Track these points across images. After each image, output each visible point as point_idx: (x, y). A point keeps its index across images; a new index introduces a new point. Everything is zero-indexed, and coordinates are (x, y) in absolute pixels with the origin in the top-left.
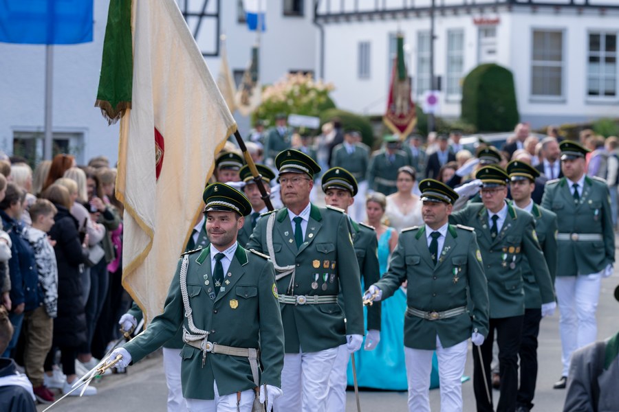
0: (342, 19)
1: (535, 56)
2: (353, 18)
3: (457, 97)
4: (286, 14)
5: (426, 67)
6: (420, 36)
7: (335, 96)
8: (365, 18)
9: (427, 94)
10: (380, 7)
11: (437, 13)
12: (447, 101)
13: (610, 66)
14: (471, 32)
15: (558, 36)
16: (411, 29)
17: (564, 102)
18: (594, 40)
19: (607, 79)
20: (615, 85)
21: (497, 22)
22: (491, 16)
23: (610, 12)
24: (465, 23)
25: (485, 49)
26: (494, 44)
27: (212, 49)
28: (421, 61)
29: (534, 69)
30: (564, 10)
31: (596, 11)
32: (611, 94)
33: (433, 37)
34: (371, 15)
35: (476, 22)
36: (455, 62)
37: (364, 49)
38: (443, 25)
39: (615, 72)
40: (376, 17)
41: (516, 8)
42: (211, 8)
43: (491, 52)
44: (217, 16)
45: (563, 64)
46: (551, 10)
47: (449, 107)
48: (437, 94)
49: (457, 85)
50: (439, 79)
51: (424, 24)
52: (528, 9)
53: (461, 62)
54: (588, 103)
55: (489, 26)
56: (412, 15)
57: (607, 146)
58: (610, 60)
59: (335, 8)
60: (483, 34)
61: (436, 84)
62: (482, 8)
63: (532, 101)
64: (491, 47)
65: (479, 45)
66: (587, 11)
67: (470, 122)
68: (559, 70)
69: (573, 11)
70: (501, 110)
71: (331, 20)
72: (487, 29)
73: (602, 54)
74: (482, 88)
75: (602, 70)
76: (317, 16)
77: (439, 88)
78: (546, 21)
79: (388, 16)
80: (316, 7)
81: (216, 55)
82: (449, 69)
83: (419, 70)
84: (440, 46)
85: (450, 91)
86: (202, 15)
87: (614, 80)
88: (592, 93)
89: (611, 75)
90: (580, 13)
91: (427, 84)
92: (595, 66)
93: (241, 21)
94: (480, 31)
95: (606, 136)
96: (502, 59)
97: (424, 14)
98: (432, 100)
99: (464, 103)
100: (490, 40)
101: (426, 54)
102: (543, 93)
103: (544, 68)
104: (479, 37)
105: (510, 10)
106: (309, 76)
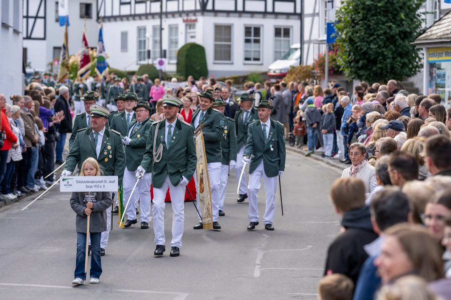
0: (112, 19)
1: (216, 40)
2: (118, 19)
3: (175, 61)
4: (82, 17)
5: (158, 45)
6: (154, 28)
7: (108, 61)
8: (124, 19)
9: (159, 59)
10: (133, 13)
11: (163, 16)
12: (169, 64)
13: (257, 45)
14: (182, 27)
15: (229, 28)
16: (150, 24)
17: (232, 64)
18: (248, 30)
19: (254, 51)
20: (259, 55)
21: (196, 21)
22: (193, 18)
23: (256, 15)
24: (179, 21)
25: (189, 35)
26: (194, 32)
27: (42, 36)
28: (155, 42)
29: (216, 46)
30: (231, 14)
31: (249, 15)
32: (258, 59)
33: (161, 29)
34: (127, 17)
35: (184, 21)
36: (173, 42)
37: (124, 35)
38: (167, 22)
39: (260, 48)
40: (131, 18)
41: (206, 13)
42: (41, 14)
43: (192, 37)
44: (44, 18)
45: (231, 43)
46: (225, 14)
47: (170, 66)
48: (163, 59)
49: (174, 55)
50: (165, 51)
51: (156, 22)
52: (213, 14)
53: (177, 43)
54: (245, 64)
55: (192, 23)
56: (150, 17)
57: (255, 87)
58: (257, 41)
59: (108, 14)
60: (188, 27)
61: (163, 54)
62: (188, 13)
63: (214, 63)
64: (193, 35)
65: (186, 33)
66: (244, 15)
67: (182, 75)
68: (230, 46)
69: (237, 15)
70: (198, 68)
71: (106, 20)
72: (190, 24)
73: (252, 38)
74: (187, 56)
75: (253, 46)
76: (98, 18)
77: (165, 57)
78: (222, 20)
79: (137, 18)
80: (98, 13)
81: (44, 39)
82: (170, 47)
83: (154, 47)
84: (165, 33)
85: (171, 58)
86: (36, 17)
87: (259, 52)
88: (247, 59)
89: (257, 49)
90: (240, 16)
91: (158, 54)
92: (249, 44)
93: (57, 21)
94: (186, 25)
95: (255, 83)
96: (198, 41)
97: (156, 17)
98: (161, 63)
99: (178, 64)
100: (192, 30)
101: (158, 38)
102: (221, 59)
103: (221, 45)
104: (186, 29)
105: (203, 14)
106: (95, 50)
